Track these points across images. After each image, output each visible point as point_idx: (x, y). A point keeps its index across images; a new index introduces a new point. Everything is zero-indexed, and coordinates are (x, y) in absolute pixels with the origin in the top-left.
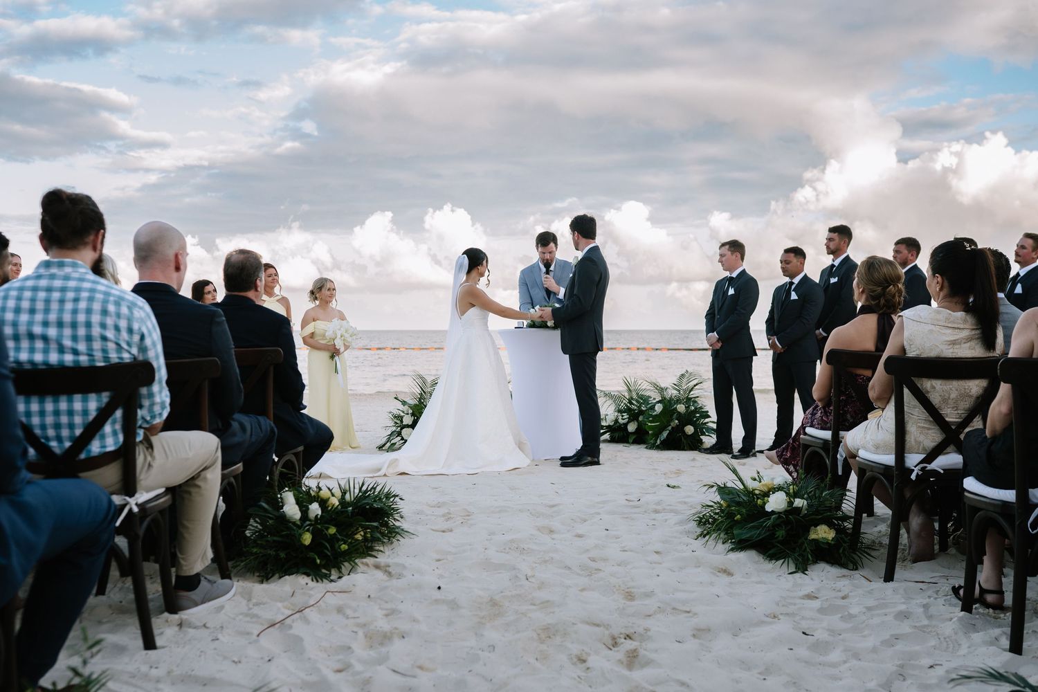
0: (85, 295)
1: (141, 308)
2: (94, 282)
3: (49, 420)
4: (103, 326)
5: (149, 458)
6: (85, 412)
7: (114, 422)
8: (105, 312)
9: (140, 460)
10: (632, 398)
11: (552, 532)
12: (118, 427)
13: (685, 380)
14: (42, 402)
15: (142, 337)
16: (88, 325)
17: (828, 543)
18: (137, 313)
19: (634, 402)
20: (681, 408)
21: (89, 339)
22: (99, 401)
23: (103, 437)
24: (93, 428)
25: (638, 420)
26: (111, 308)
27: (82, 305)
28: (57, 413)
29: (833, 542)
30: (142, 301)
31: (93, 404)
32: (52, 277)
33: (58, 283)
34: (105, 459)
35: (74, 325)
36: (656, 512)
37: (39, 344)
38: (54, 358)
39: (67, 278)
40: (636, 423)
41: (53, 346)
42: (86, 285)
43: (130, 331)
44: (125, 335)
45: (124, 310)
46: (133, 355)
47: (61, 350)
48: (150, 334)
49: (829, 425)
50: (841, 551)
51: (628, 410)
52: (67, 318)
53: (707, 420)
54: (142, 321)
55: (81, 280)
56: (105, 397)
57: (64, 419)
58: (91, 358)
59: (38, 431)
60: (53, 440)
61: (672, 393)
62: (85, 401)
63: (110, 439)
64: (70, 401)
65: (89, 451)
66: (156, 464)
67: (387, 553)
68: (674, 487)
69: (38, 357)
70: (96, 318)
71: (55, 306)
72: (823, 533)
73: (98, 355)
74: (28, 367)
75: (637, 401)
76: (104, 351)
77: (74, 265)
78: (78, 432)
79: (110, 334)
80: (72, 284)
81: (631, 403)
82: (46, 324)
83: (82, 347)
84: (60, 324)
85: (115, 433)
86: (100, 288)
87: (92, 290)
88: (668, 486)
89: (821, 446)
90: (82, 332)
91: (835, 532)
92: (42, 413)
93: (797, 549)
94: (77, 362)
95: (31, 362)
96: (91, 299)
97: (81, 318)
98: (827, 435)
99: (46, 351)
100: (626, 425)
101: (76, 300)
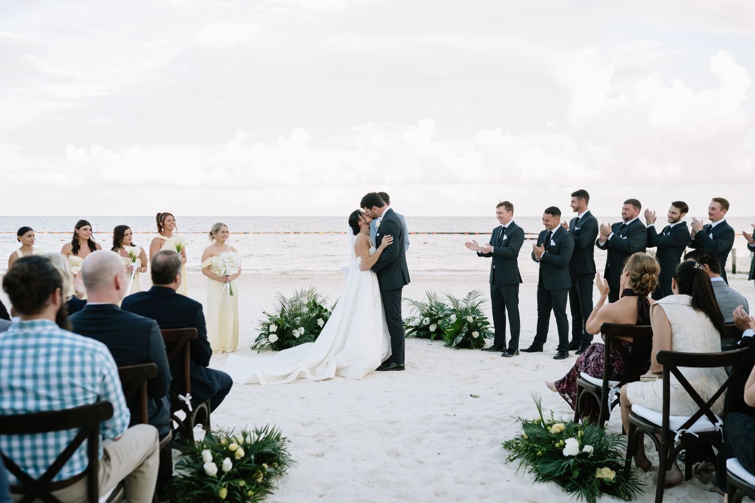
0: (54, 350)
1: (101, 353)
2: (62, 337)
3: (28, 453)
4: (71, 375)
5: (107, 470)
6: (57, 446)
7: (81, 450)
8: (72, 364)
9: (101, 473)
10: (432, 306)
11: (398, 455)
12: (84, 453)
13: (472, 296)
14: (21, 439)
15: (104, 377)
16: (59, 375)
17: (610, 482)
18: (99, 358)
19: (433, 309)
20: (470, 319)
21: (60, 387)
22: (68, 435)
23: (72, 464)
24: (64, 458)
25: (437, 323)
26: (77, 358)
27: (53, 359)
28: (34, 448)
29: (614, 482)
30: (101, 347)
31: (64, 438)
32: (26, 336)
33: (31, 341)
34: (74, 480)
35: (47, 377)
36: (469, 428)
37: (19, 394)
38: (31, 405)
39: (38, 336)
40: (436, 325)
41: (30, 395)
42: (55, 341)
43: (94, 374)
44: (89, 379)
45: (88, 358)
46: (97, 393)
47: (37, 397)
48: (109, 373)
49: (600, 375)
50: (620, 488)
51: (430, 315)
52: (41, 371)
53: (488, 326)
54: (102, 364)
55: (50, 336)
56: (74, 432)
57: (40, 452)
58: (62, 402)
59: (18, 463)
60: (30, 467)
61: (463, 305)
62: (57, 437)
63: (78, 463)
64: (45, 438)
65: (60, 476)
66: (113, 474)
67: (280, 488)
68: (476, 397)
69: (19, 405)
70: (65, 370)
71: (30, 361)
72: (607, 474)
73: (68, 399)
74: (9, 413)
75: (436, 308)
76: (73, 395)
77: (43, 324)
78: (51, 461)
79: (77, 381)
80: (43, 341)
81: (431, 309)
82: (23, 377)
83: (54, 394)
84: (35, 377)
85: (81, 458)
86: (67, 342)
87: (60, 345)
88: (471, 396)
89: (594, 390)
90: (54, 381)
91: (615, 473)
92: (22, 449)
93: (587, 485)
94: (50, 406)
95: (13, 409)
96: (60, 354)
97: (53, 370)
98: (599, 382)
99: (24, 399)
100: (428, 326)
101: (48, 355)
